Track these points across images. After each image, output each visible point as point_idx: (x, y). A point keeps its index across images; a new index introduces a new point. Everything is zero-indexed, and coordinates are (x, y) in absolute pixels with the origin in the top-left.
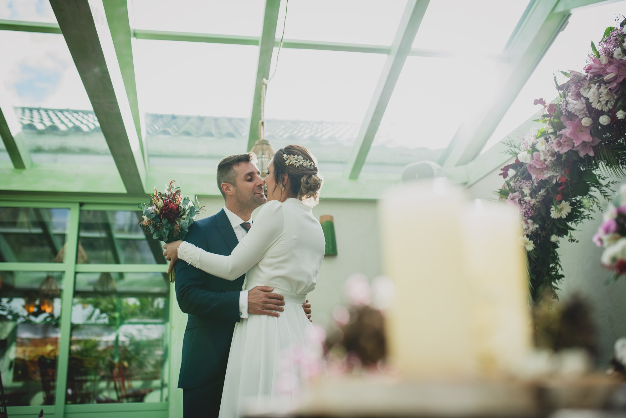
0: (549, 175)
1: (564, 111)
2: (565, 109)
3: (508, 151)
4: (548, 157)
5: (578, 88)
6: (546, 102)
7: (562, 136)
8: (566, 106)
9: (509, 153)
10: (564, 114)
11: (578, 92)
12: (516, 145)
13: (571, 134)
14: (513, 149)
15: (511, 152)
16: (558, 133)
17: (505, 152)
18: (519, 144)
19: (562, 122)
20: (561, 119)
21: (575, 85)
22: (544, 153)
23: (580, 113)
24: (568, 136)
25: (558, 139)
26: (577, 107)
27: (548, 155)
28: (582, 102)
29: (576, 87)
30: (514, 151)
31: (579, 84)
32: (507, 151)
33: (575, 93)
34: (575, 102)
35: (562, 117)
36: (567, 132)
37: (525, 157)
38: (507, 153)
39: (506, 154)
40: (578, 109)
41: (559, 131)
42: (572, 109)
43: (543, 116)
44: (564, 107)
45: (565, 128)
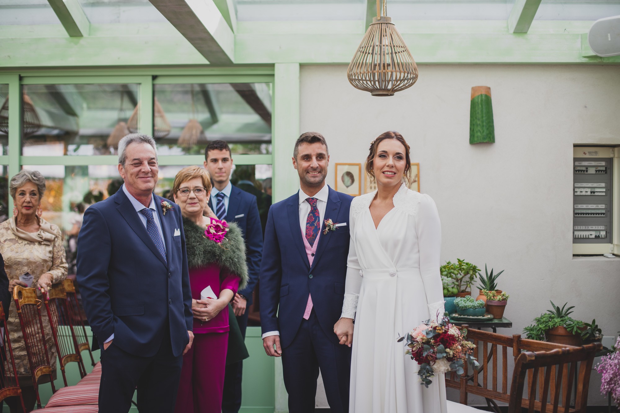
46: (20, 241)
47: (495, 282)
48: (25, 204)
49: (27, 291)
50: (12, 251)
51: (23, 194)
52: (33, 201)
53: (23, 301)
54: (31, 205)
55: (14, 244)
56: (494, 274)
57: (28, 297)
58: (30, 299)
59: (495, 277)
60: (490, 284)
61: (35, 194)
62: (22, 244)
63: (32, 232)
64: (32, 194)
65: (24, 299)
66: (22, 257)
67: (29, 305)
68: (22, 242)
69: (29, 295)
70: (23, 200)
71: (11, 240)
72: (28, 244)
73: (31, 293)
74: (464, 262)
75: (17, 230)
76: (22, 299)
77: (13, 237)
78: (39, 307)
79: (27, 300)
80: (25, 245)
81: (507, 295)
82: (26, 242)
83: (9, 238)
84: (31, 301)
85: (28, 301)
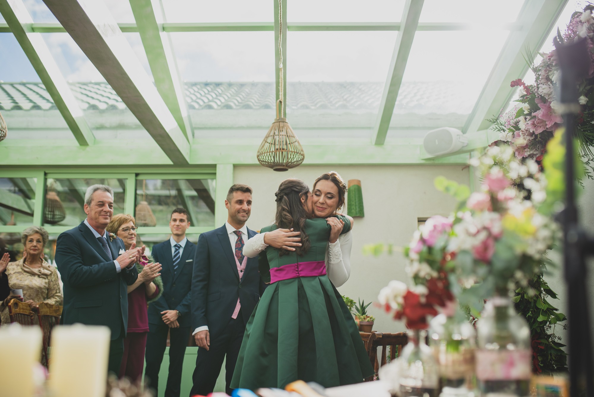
0: (529, 153)
1: (536, 94)
2: (537, 91)
3: (497, 128)
4: (526, 136)
5: (547, 72)
6: (524, 82)
7: (536, 118)
8: (538, 90)
9: (497, 130)
10: (537, 96)
11: (547, 76)
12: (502, 123)
13: (543, 115)
14: (501, 126)
15: (499, 128)
16: (533, 114)
17: (494, 128)
18: (504, 122)
19: (537, 104)
20: (535, 101)
21: (545, 69)
22: (523, 132)
23: (549, 96)
24: (540, 118)
25: (533, 120)
26: (545, 91)
27: (526, 134)
28: (550, 86)
29: (546, 71)
30: (501, 128)
31: (548, 68)
32: (495, 128)
33: (545, 77)
34: (544, 87)
35: (536, 99)
36: (539, 114)
37: (505, 136)
38: (496, 129)
39: (494, 130)
40: (547, 94)
41: (533, 113)
42: (541, 92)
43: (521, 97)
44: (536, 90)
45: (539, 109)
46: (25, 273)
47: (366, 310)
48: (32, 248)
49: (23, 304)
50: (17, 279)
51: (31, 241)
52: (38, 246)
53: (18, 311)
54: (37, 248)
55: (20, 275)
56: (365, 305)
57: (23, 309)
58: (25, 310)
59: (366, 307)
60: (362, 311)
61: (40, 242)
62: (25, 275)
63: (35, 268)
64: (38, 241)
65: (20, 309)
66: (23, 284)
67: (24, 314)
68: (26, 274)
69: (25, 307)
70: (31, 245)
71: (19, 273)
72: (30, 275)
73: (26, 306)
74: (344, 297)
75: (24, 266)
76: (18, 309)
77: (20, 270)
78: (32, 317)
79: (22, 310)
80: (28, 276)
81: (374, 318)
82: (29, 274)
83: (17, 271)
84: (26, 312)
85: (23, 312)
